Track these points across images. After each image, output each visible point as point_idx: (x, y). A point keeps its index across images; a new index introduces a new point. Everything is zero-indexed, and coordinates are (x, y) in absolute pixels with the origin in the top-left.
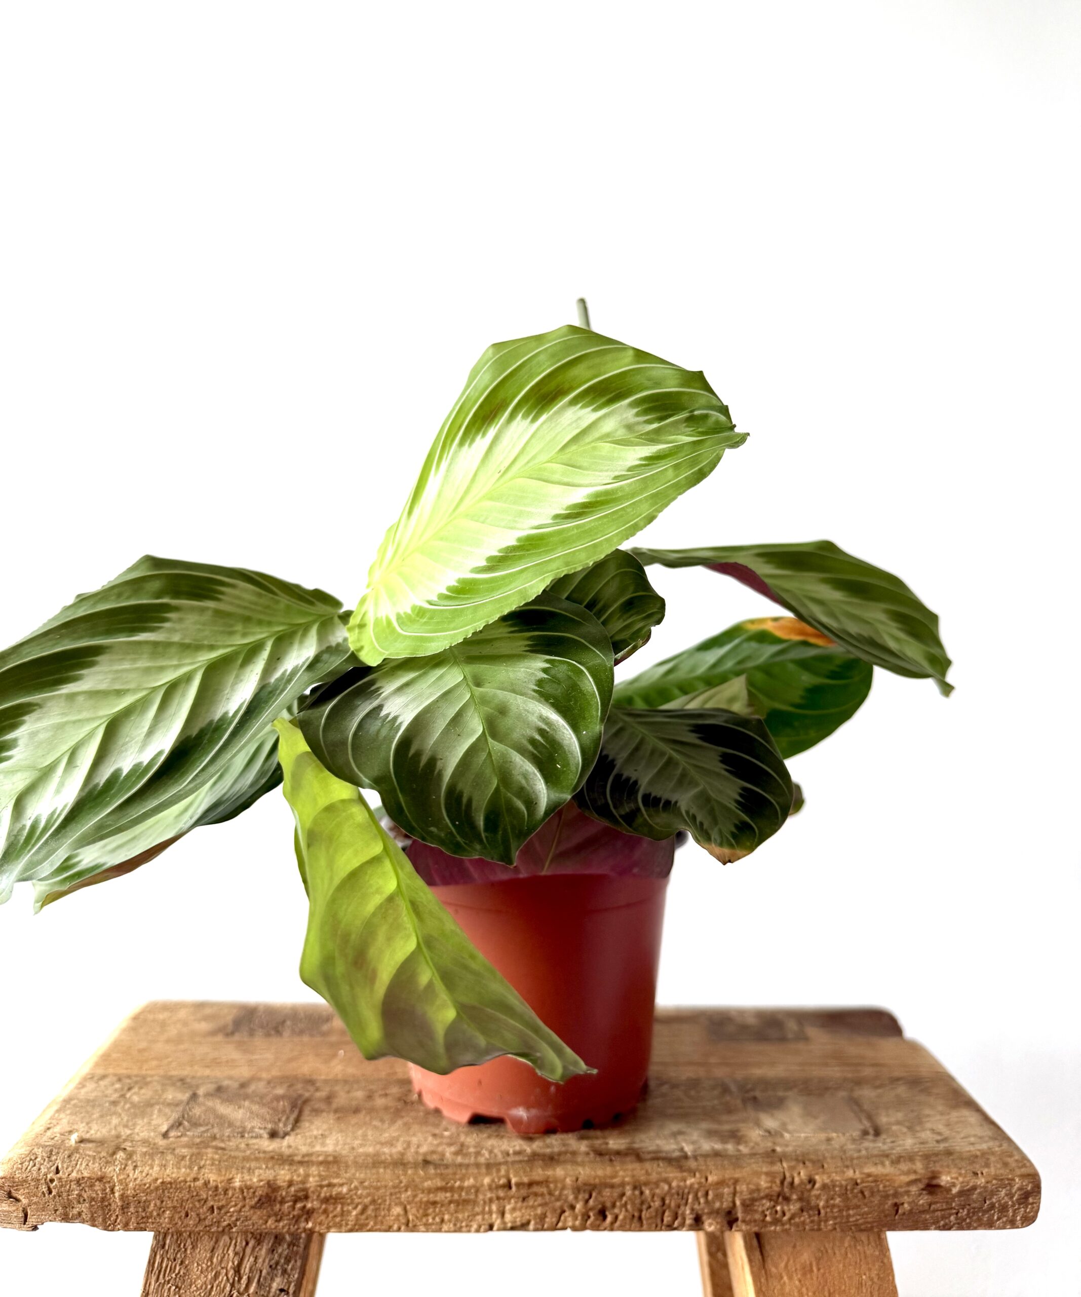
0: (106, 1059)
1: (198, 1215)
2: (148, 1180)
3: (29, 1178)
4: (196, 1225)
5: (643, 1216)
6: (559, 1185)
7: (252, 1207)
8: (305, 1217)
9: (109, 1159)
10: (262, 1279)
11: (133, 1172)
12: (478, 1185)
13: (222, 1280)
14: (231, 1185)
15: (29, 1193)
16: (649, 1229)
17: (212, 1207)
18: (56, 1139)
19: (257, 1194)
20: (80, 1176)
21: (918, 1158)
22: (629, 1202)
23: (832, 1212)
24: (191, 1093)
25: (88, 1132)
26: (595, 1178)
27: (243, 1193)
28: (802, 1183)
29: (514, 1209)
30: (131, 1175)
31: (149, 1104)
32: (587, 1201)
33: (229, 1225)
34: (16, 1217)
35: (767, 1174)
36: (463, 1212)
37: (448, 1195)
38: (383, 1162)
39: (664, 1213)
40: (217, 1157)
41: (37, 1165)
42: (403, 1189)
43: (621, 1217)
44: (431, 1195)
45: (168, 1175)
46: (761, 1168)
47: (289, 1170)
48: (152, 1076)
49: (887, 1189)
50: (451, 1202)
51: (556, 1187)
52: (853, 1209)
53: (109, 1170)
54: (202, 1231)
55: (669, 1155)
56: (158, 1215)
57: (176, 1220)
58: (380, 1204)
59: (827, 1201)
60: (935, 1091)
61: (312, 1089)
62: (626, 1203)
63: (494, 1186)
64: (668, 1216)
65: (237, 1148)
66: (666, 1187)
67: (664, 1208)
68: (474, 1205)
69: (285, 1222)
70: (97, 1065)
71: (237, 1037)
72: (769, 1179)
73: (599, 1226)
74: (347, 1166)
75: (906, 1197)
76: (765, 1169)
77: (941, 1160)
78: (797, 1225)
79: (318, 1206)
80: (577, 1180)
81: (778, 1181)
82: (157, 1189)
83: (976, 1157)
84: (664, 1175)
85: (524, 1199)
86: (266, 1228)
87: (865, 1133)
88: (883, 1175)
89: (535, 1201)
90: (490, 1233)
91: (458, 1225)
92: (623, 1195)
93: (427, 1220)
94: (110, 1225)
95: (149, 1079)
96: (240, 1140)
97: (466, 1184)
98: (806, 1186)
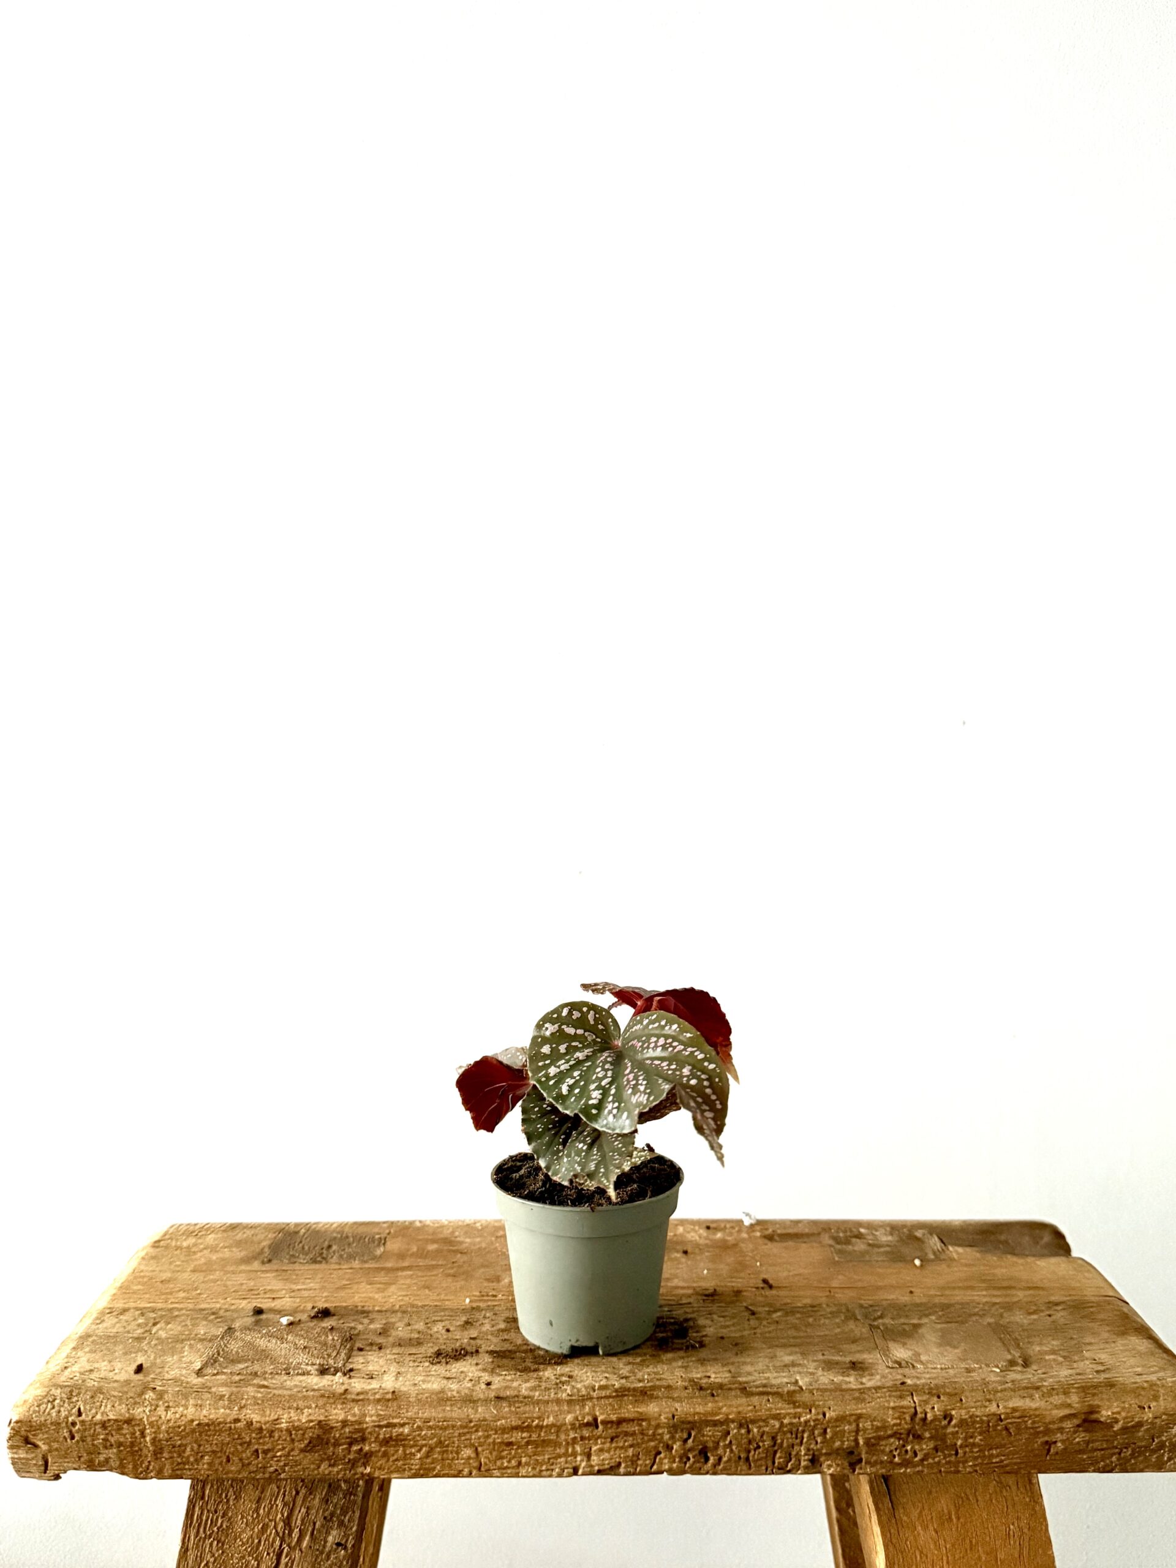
0: (125, 1290)
1: (241, 1460)
2: (184, 1420)
3: (49, 1422)
4: (239, 1472)
5: (751, 1458)
6: (653, 1423)
7: (302, 1451)
8: (362, 1460)
9: (137, 1400)
10: (315, 1532)
11: (165, 1413)
12: (559, 1424)
13: (271, 1533)
14: (277, 1426)
15: (47, 1438)
16: (758, 1473)
17: (257, 1451)
18: (75, 1378)
19: (306, 1436)
20: (105, 1418)
21: (1074, 1390)
22: (733, 1442)
23: (973, 1452)
24: (226, 1328)
25: (111, 1371)
26: (694, 1415)
27: (291, 1435)
28: (935, 1419)
29: (601, 1450)
30: (163, 1417)
31: (178, 1340)
32: (685, 1441)
33: (276, 1470)
34: (35, 1465)
35: (893, 1408)
36: (544, 1455)
37: (525, 1435)
38: (448, 1399)
39: (775, 1452)
40: (259, 1395)
41: (57, 1409)
42: (474, 1429)
43: (725, 1459)
44: (506, 1436)
45: (205, 1416)
46: (888, 1402)
47: (341, 1409)
48: (182, 1309)
49: (1037, 1425)
50: (528, 1443)
51: (649, 1424)
52: (996, 1448)
53: (138, 1412)
54: (247, 1478)
55: (780, 1390)
56: (196, 1460)
57: (217, 1465)
58: (447, 1446)
59: (966, 1439)
60: (1101, 1316)
61: (366, 1321)
62: (731, 1442)
63: (577, 1423)
64: (780, 1458)
65: (282, 1387)
66: (777, 1425)
67: (776, 1448)
68: (555, 1446)
69: (340, 1467)
70: (114, 1298)
71: (274, 1265)
72: (896, 1415)
73: (700, 1469)
74: (409, 1404)
75: (1059, 1435)
76: (892, 1404)
77: (1101, 1393)
78: (930, 1466)
79: (377, 1449)
80: (673, 1416)
81: (908, 1418)
82: (193, 1431)
83: (1143, 1388)
84: (774, 1412)
85: (612, 1439)
86: (319, 1474)
87: (1012, 1363)
88: (1030, 1409)
89: (625, 1441)
90: (575, 1477)
91: (538, 1470)
92: (728, 1433)
93: (503, 1463)
94: (141, 1473)
95: (176, 1313)
96: (285, 1377)
97: (545, 1424)
98: (940, 1422)
